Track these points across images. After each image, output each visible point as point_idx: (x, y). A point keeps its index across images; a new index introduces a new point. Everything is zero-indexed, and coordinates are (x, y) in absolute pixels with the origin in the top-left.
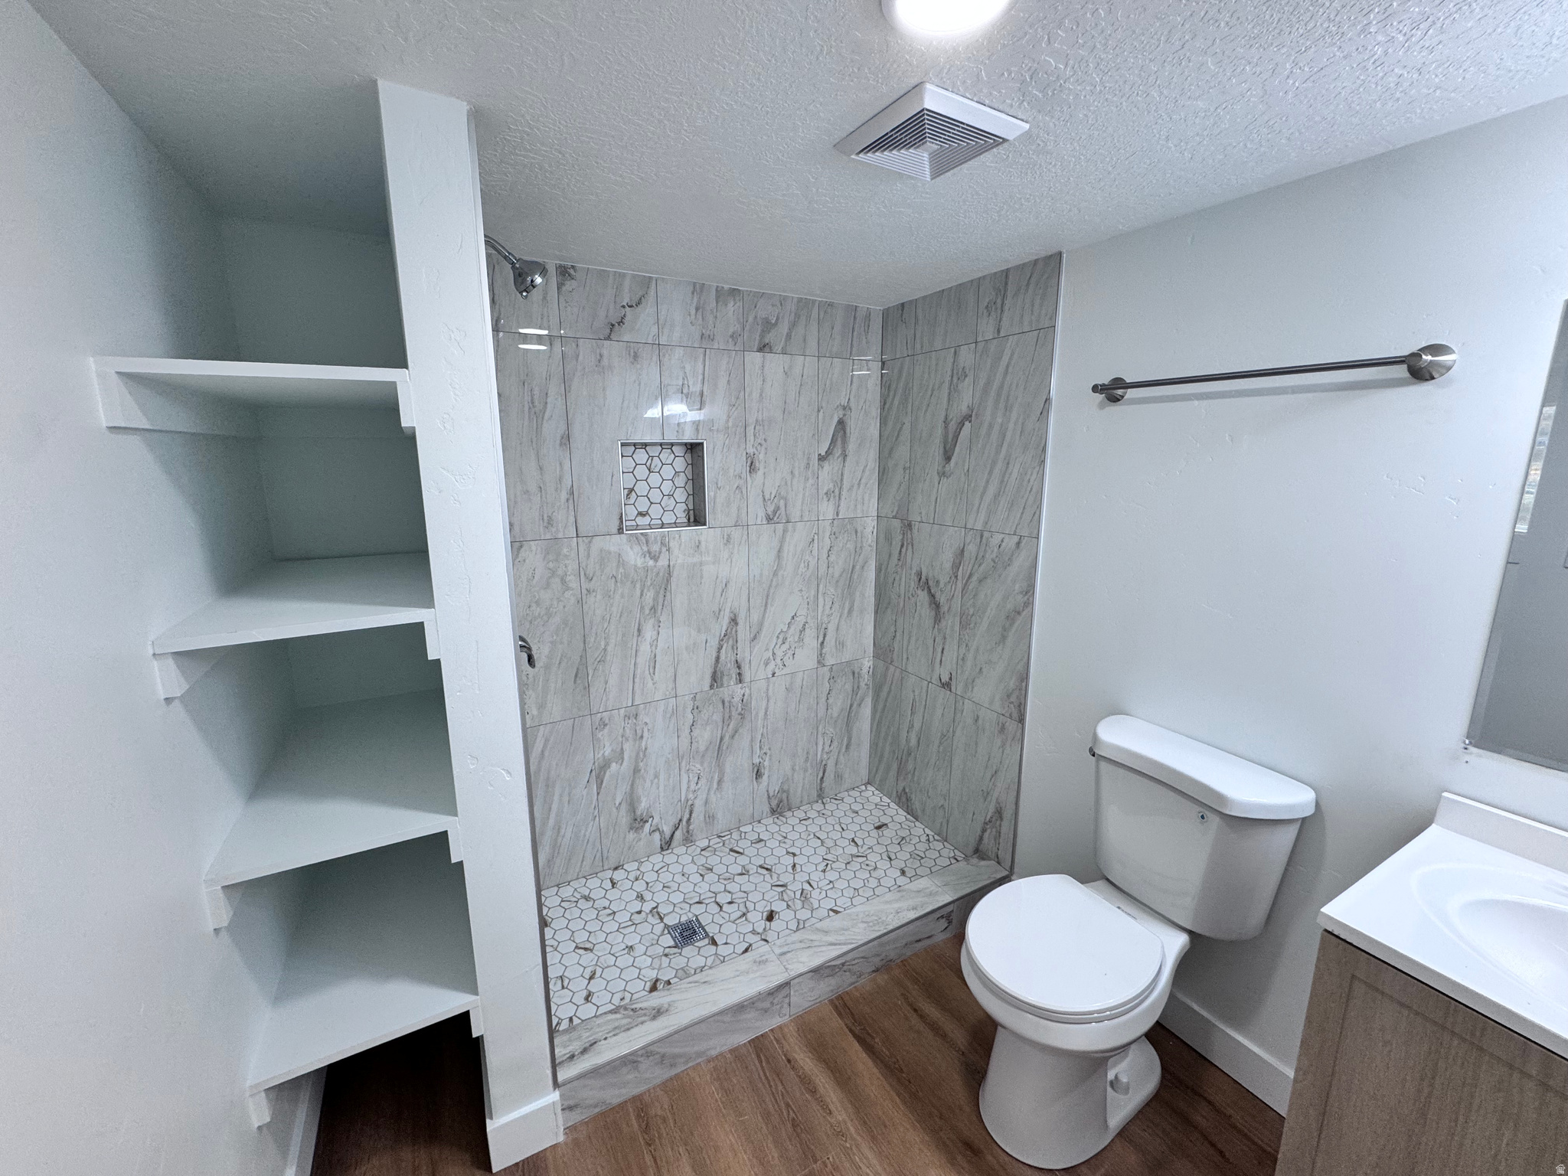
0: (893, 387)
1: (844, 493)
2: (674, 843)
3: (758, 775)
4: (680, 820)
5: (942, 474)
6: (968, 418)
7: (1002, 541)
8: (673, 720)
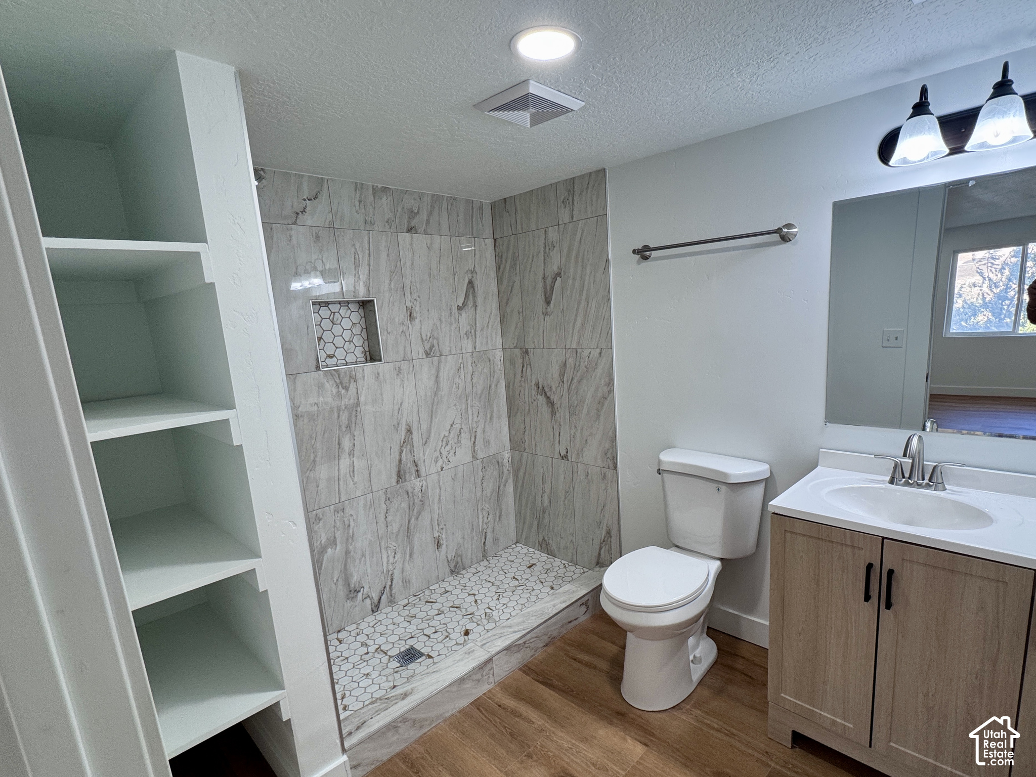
0: (504, 256)
1: (478, 333)
2: (382, 606)
3: (439, 545)
4: (385, 587)
5: (545, 314)
6: (559, 274)
7: (590, 353)
8: (372, 510)
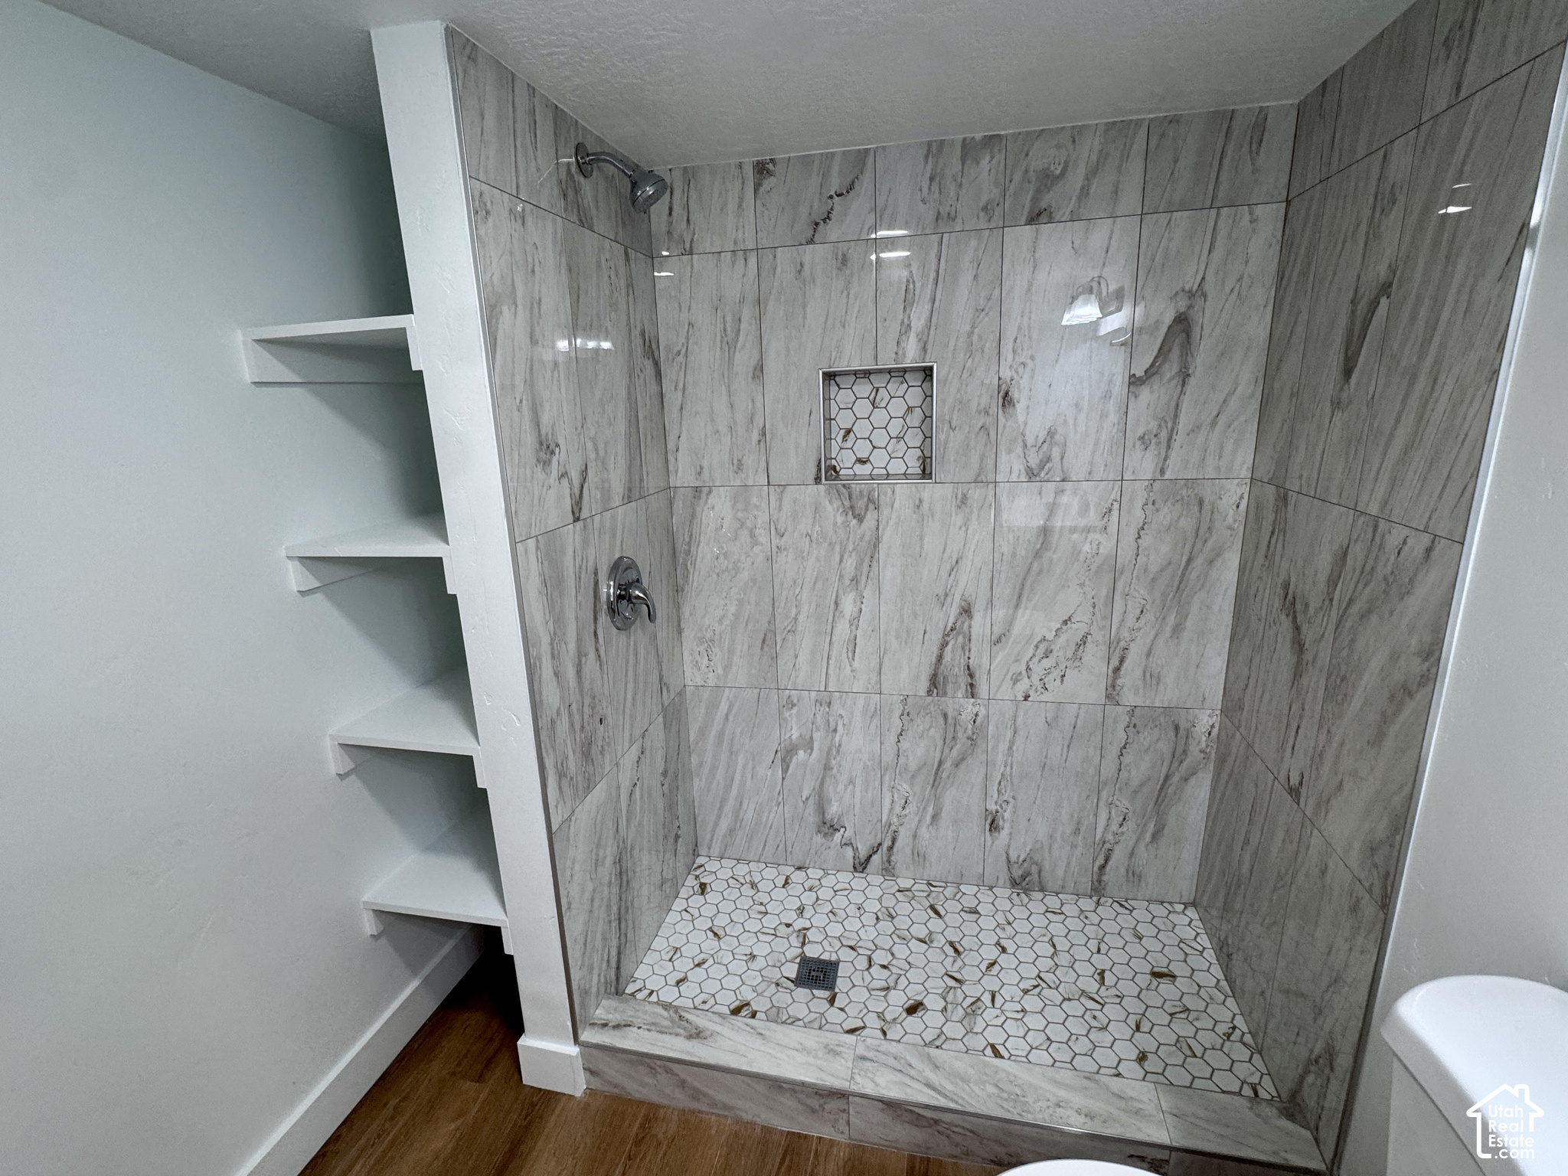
1: (1179, 439)
2: (870, 868)
3: (994, 826)
4: (880, 844)
5: (1337, 404)
6: (1385, 289)
7: (1405, 542)
8: (876, 721)
